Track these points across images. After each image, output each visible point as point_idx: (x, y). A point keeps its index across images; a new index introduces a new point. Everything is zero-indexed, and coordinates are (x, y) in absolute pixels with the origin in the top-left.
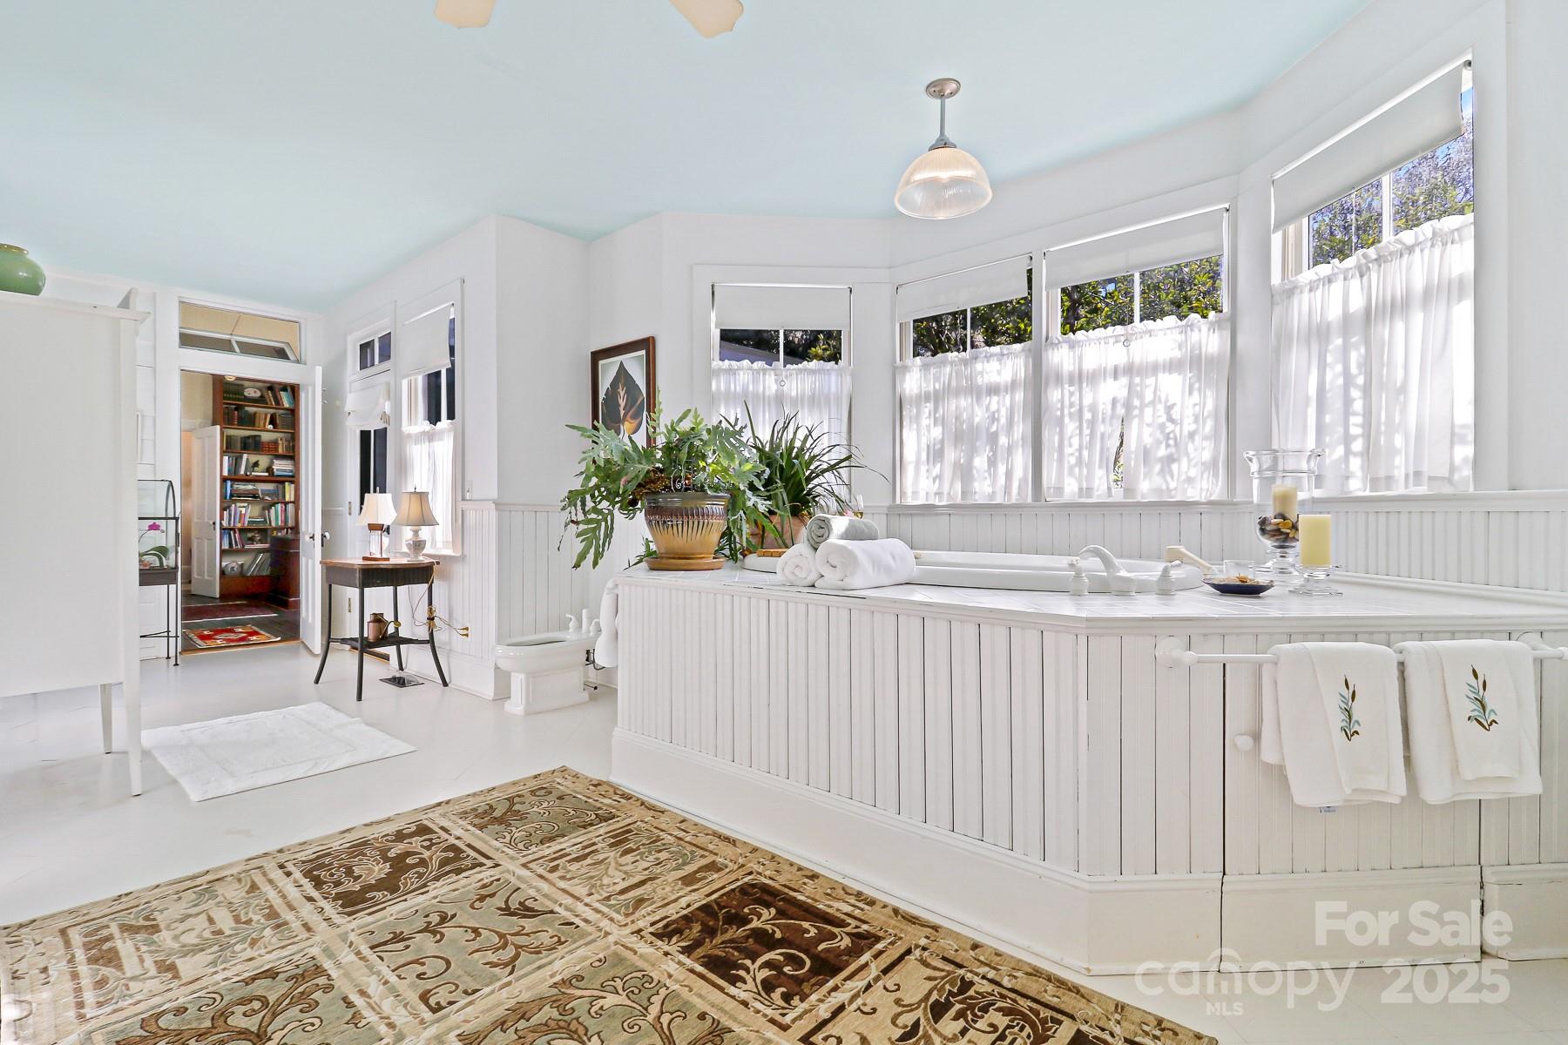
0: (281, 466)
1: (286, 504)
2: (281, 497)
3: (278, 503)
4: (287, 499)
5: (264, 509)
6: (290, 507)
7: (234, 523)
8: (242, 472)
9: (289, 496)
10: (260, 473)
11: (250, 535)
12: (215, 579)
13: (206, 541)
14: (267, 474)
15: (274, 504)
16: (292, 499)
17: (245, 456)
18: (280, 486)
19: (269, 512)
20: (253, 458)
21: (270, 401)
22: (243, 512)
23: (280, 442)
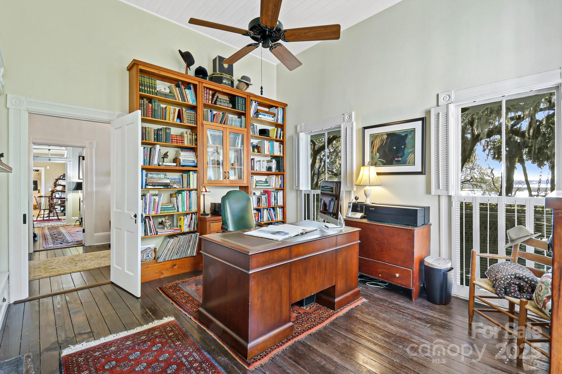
0: (187, 157)
1: (190, 191)
2: (185, 185)
3: (184, 191)
4: (192, 187)
5: (171, 195)
6: (194, 193)
7: (149, 211)
8: (156, 162)
9: (193, 185)
10: (168, 163)
11: (160, 220)
12: (137, 275)
13: (126, 232)
14: (175, 164)
15: (180, 192)
16: (195, 187)
17: (158, 147)
18: (185, 175)
19: (177, 199)
20: (164, 150)
21: (178, 96)
22: (157, 200)
23: (185, 135)
